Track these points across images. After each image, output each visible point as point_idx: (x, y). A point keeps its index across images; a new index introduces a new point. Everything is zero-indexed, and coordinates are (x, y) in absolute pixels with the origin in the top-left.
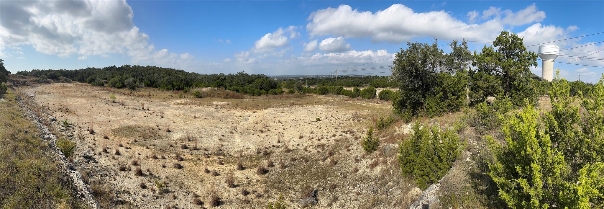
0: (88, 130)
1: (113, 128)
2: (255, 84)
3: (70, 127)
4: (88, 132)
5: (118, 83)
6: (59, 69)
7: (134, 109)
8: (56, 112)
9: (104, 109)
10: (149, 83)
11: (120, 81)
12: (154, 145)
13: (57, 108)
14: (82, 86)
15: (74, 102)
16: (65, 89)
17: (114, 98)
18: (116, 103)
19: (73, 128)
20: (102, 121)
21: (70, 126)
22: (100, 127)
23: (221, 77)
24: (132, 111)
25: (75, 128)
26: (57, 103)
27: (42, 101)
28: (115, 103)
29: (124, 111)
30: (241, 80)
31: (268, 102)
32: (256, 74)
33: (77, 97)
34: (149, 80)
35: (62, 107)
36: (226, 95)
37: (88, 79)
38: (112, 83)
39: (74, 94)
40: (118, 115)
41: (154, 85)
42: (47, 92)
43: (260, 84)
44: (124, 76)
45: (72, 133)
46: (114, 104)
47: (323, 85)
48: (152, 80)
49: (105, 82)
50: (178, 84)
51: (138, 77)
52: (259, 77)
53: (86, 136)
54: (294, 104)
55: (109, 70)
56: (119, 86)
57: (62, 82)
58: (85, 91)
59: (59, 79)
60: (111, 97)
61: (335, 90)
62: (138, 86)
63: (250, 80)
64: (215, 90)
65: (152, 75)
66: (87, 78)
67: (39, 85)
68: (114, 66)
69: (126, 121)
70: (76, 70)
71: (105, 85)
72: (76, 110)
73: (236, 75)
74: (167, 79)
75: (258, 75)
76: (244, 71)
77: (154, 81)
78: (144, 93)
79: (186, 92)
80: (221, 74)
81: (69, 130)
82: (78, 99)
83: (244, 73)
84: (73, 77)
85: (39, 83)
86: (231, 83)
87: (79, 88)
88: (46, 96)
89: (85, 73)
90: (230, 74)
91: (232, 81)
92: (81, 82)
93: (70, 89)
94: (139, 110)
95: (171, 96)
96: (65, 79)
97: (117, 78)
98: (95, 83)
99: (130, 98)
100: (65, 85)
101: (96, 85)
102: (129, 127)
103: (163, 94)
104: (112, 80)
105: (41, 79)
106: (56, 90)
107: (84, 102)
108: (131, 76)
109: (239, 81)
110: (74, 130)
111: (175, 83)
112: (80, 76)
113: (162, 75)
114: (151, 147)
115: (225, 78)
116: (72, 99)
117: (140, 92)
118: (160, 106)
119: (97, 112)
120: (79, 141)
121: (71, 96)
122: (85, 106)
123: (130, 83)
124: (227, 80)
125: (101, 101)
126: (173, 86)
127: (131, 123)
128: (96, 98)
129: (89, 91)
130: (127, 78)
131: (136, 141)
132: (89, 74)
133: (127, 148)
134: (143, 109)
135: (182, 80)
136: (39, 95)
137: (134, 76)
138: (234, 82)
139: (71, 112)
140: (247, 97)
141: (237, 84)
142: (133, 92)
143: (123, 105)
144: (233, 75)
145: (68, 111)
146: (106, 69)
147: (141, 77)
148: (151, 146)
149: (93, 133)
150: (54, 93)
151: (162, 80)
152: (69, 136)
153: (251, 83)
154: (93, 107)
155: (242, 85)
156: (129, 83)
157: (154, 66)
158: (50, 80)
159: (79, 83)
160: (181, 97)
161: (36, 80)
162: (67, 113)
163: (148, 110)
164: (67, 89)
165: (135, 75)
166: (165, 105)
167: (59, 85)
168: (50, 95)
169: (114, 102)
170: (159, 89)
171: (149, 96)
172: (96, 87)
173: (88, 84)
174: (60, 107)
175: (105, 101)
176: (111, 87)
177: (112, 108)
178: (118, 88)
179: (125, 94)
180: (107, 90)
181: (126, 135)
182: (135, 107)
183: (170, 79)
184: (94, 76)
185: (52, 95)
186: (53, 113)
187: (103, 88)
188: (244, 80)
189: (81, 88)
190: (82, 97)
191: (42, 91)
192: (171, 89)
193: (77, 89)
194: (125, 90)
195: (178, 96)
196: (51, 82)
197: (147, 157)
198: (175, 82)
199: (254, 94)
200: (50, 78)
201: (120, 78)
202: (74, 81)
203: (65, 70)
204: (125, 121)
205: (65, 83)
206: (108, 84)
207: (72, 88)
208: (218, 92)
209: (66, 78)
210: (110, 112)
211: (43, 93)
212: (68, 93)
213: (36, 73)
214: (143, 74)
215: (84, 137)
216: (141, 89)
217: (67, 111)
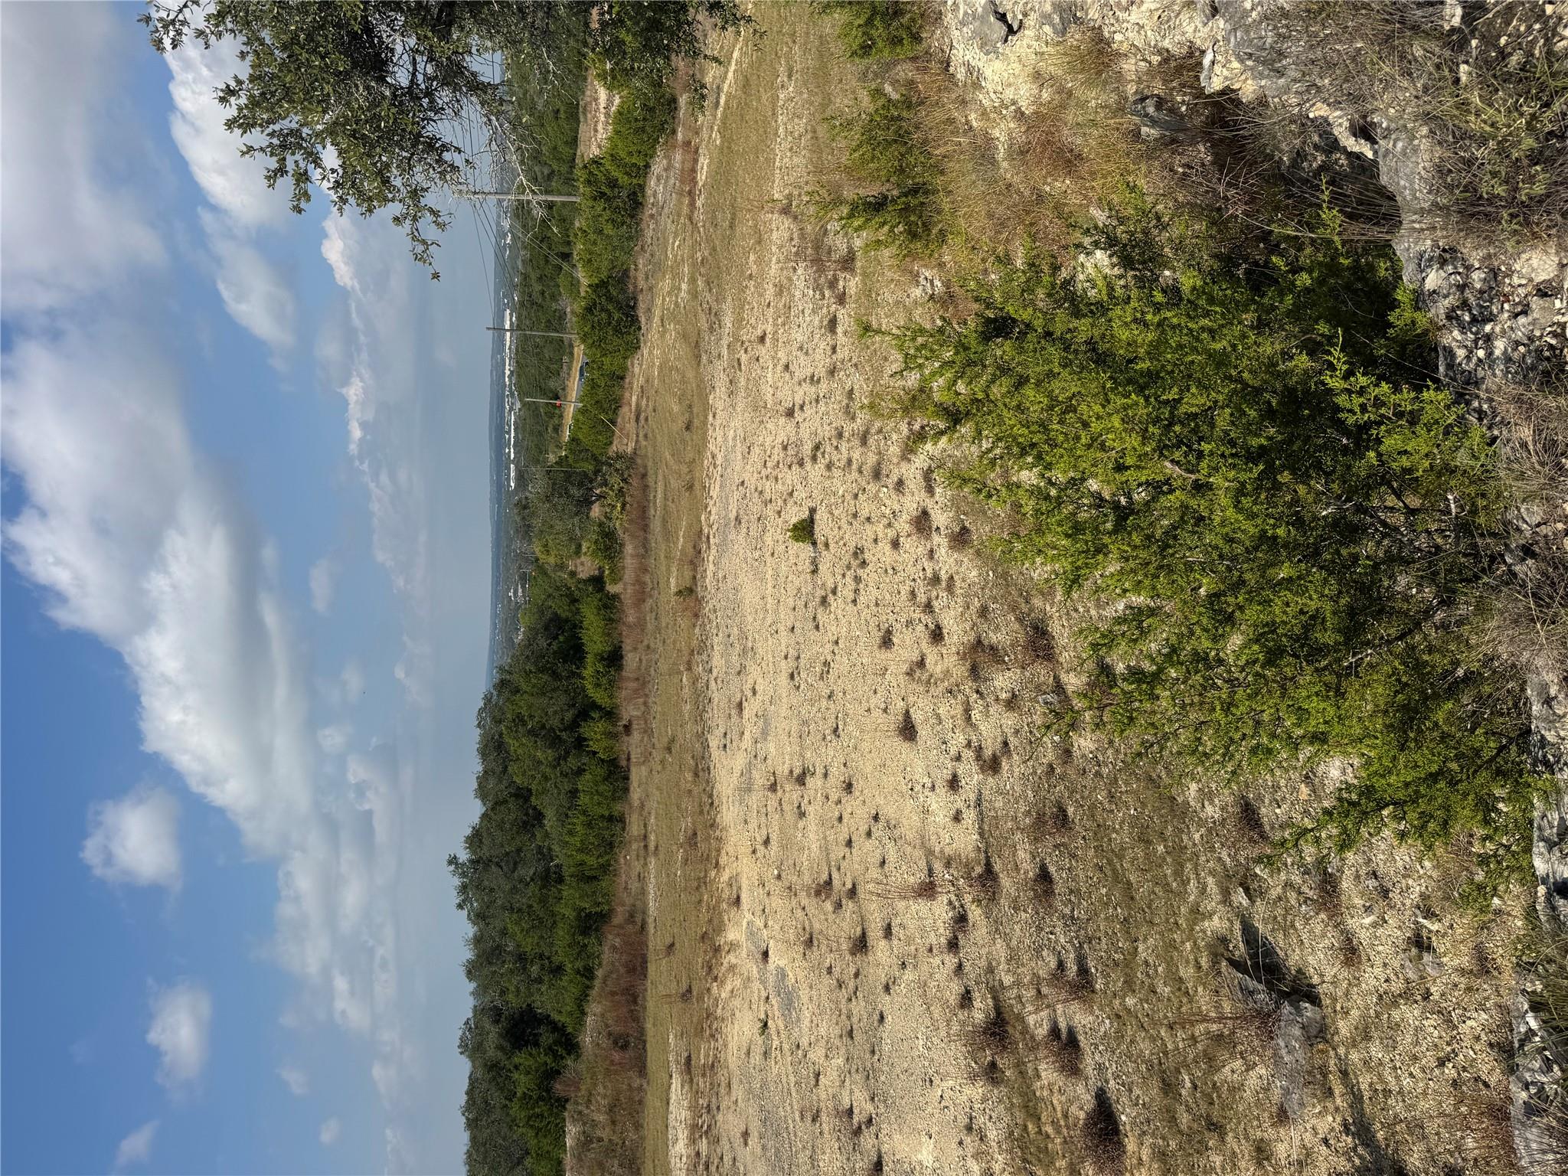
2: (545, 791)
23: (491, 1053)
30: (514, 890)
31: (669, 749)
32: (475, 766)
36: (616, 1056)
43: (544, 754)
47: (566, 256)
52: (494, 748)
54: (691, 591)
61: (609, 230)
63: (512, 813)
64: (586, 1142)
73: (480, 917)
75: (484, 753)
76: (453, 861)
80: (464, 1046)
83: (464, 856)
86: (535, 969)
90: (472, 971)
91: (521, 958)
109: (521, 901)
115: (496, 1014)
124: (511, 997)
138: (529, 945)
140: (634, 886)
141: (542, 921)
144: (478, 940)
153: (539, 816)
155: (550, 878)
188: (514, 860)
199: (611, 819)
208: (601, 1118)
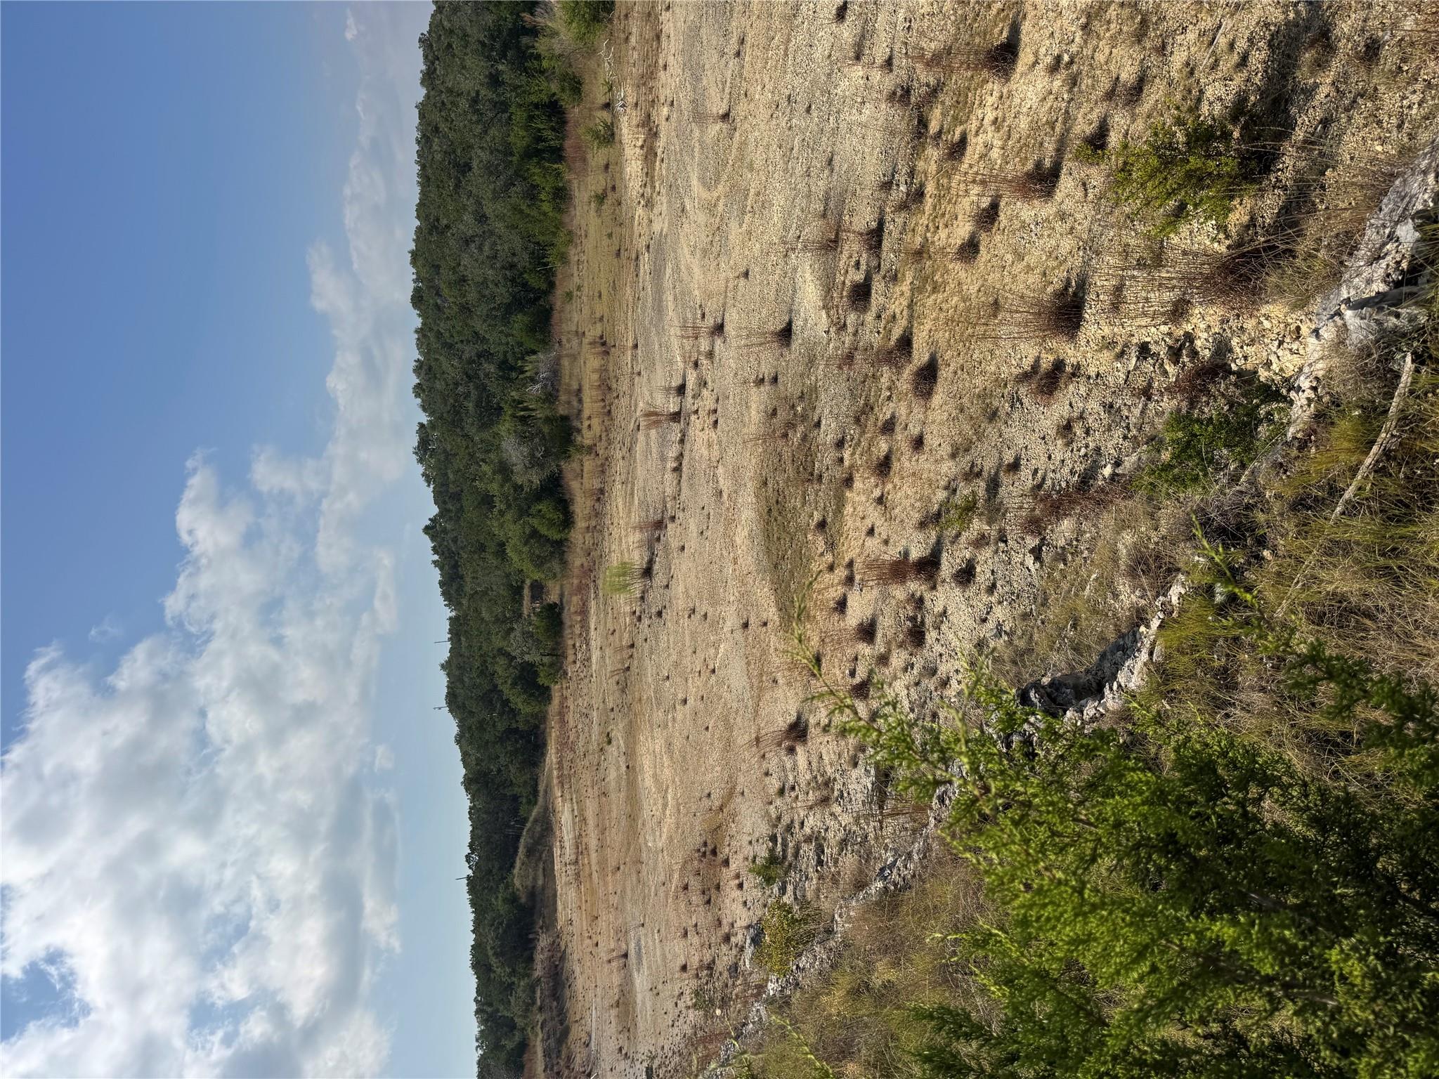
0: (791, 750)
1: (772, 613)
3: (785, 845)
4: (800, 749)
5: (535, 522)
6: (465, 897)
7: (677, 469)
8: (724, 922)
9: (687, 638)
10: (526, 319)
11: (523, 512)
12: (840, 444)
13: (701, 917)
14: (565, 744)
15: (665, 806)
16: (594, 856)
17: (625, 569)
18: (651, 562)
19: (789, 828)
20: (748, 664)
21: (779, 848)
22: (775, 681)
24: (691, 486)
25: (786, 820)
26: (675, 914)
27: (669, 1005)
28: (656, 567)
29: (693, 528)
33: (635, 779)
34: (505, 320)
35: (695, 884)
37: (520, 706)
38: (539, 562)
39: (617, 800)
40: (715, 567)
41: (535, 281)
42: (616, 979)
44: (494, 488)
45: (808, 840)
46: (659, 578)
48: (503, 294)
49: (534, 598)
50: (519, 116)
51: (493, 387)
53: (814, 765)
55: (455, 566)
56: (557, 516)
57: (549, 873)
58: (595, 727)
59: (532, 894)
60: (624, 587)
62: (550, 397)
65: (472, 296)
66: (514, 713)
67: (576, 1033)
68: (427, 530)
69: (741, 536)
70: (469, 783)
71: (553, 598)
72: (706, 802)
74: (495, 198)
77: (513, 280)
78: (590, 379)
79: (576, 86)
81: (796, 855)
82: (647, 781)
84: (515, 798)
85: (566, 1032)
87: (580, 764)
88: (641, 982)
89: (481, 726)
92: (544, 745)
93: (591, 822)
94: (682, 441)
95: (601, 198)
96: (530, 852)
97: (510, 529)
98: (546, 660)
99: (619, 466)
100: (569, 853)
101: (557, 656)
102: (768, 536)
103: (589, 244)
104: (518, 558)
105: (540, 1018)
106: (604, 917)
107: (659, 745)
108: (486, 435)
110: (797, 825)
111: (519, 138)
112: (503, 760)
113: (468, 224)
114: (847, 463)
116: (646, 813)
117: (586, 387)
118: (659, 309)
119: (703, 677)
120: (837, 809)
121: (632, 817)
122: (678, 743)
123: (533, 456)
125: (646, 646)
126: (538, 153)
127: (748, 513)
128: (634, 669)
129: (596, 703)
130: (504, 470)
131: (822, 525)
132: (491, 697)
133: (850, 580)
134: (676, 417)
135: (495, 81)
136: (640, 1034)
137: (490, 412)
139: (717, 830)
142: (586, 438)
143: (659, 525)
145: (710, 847)
146: (452, 587)
147: (491, 368)
148: (841, 460)
149: (802, 725)
150: (621, 933)
151: (499, 227)
152: (820, 863)
154: (680, 696)
156: (534, 462)
157: (414, 262)
158: (540, 956)
159: (552, 756)
160: (609, 136)
161: (547, 1054)
162: (721, 857)
163: (681, 390)
164: (593, 843)
165: (478, 405)
166: (657, 273)
167: (572, 893)
168: (632, 954)
169: (648, 572)
170: (564, 258)
171: (604, 346)
172: (571, 658)
173: (556, 701)
174: (696, 899)
175: (646, 621)
176: (564, 563)
177: (681, 589)
178: (567, 521)
179: (602, 491)
180: (582, 589)
181: (802, 559)
182: (671, 464)
183: (491, 170)
184: (500, 666)
185: (632, 945)
186: (727, 939)
187: (570, 616)
189: (580, 749)
190: (630, 754)
191: (614, 1012)
192: (558, 175)
193: (586, 777)
194: (574, 485)
195: (598, 157)
196: (554, 946)
197: (880, 500)
198: (511, 139)
200: (531, 959)
201: (502, 513)
202: (535, 792)
203: (468, 858)
204: (738, 540)
205: (557, 852)
206: (550, 584)
207: (582, 811)
209: (522, 850)
210: (703, 608)
211: (624, 1003)
212: (615, 837)
213: (503, 1056)
214: (469, 351)
215: (820, 779)
216: (568, 381)
217: (714, 852)
